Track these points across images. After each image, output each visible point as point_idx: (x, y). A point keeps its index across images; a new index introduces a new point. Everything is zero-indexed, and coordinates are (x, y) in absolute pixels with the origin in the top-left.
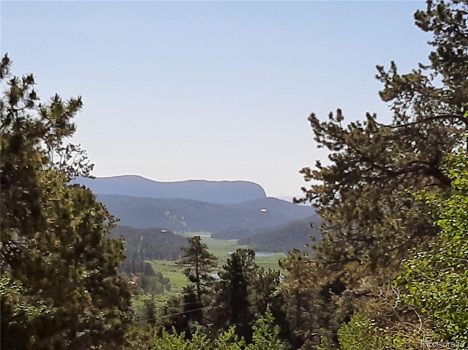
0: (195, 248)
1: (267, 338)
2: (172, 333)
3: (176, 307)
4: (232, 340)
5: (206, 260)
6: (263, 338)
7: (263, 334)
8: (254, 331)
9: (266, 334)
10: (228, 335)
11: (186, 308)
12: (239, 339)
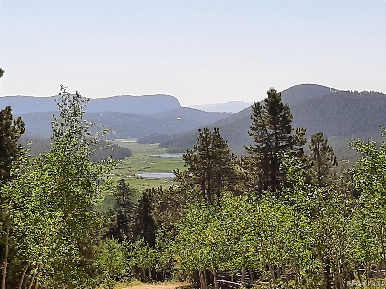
0: (122, 186)
1: (164, 240)
2: (111, 239)
3: (112, 222)
4: (142, 245)
5: (129, 193)
6: (161, 241)
7: (161, 238)
8: (156, 236)
9: (163, 238)
10: (140, 242)
11: (118, 223)
12: (146, 245)
